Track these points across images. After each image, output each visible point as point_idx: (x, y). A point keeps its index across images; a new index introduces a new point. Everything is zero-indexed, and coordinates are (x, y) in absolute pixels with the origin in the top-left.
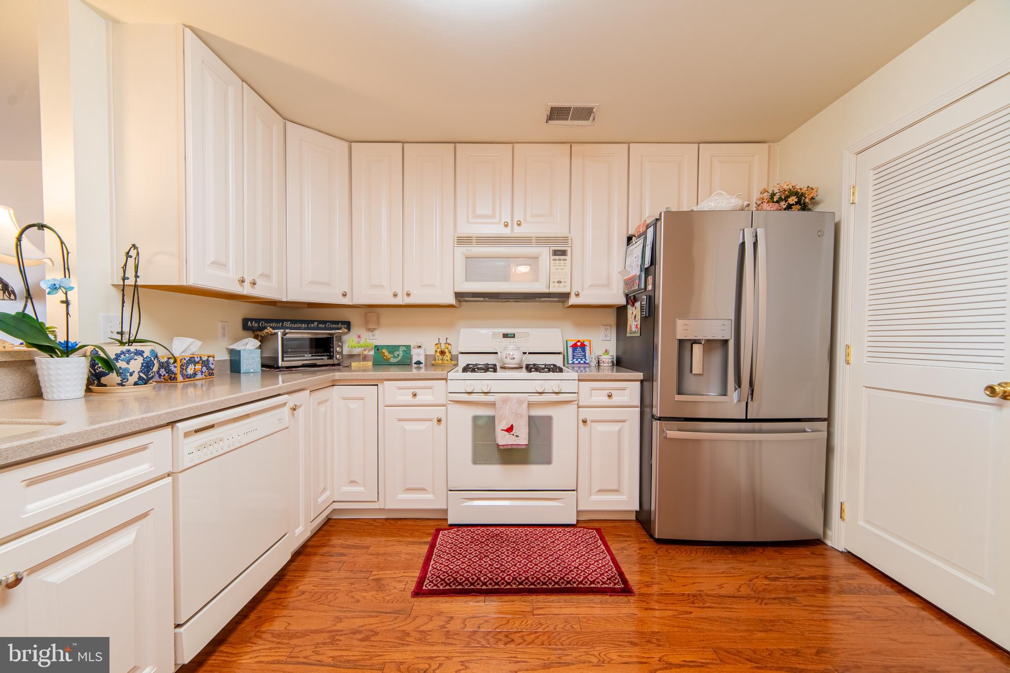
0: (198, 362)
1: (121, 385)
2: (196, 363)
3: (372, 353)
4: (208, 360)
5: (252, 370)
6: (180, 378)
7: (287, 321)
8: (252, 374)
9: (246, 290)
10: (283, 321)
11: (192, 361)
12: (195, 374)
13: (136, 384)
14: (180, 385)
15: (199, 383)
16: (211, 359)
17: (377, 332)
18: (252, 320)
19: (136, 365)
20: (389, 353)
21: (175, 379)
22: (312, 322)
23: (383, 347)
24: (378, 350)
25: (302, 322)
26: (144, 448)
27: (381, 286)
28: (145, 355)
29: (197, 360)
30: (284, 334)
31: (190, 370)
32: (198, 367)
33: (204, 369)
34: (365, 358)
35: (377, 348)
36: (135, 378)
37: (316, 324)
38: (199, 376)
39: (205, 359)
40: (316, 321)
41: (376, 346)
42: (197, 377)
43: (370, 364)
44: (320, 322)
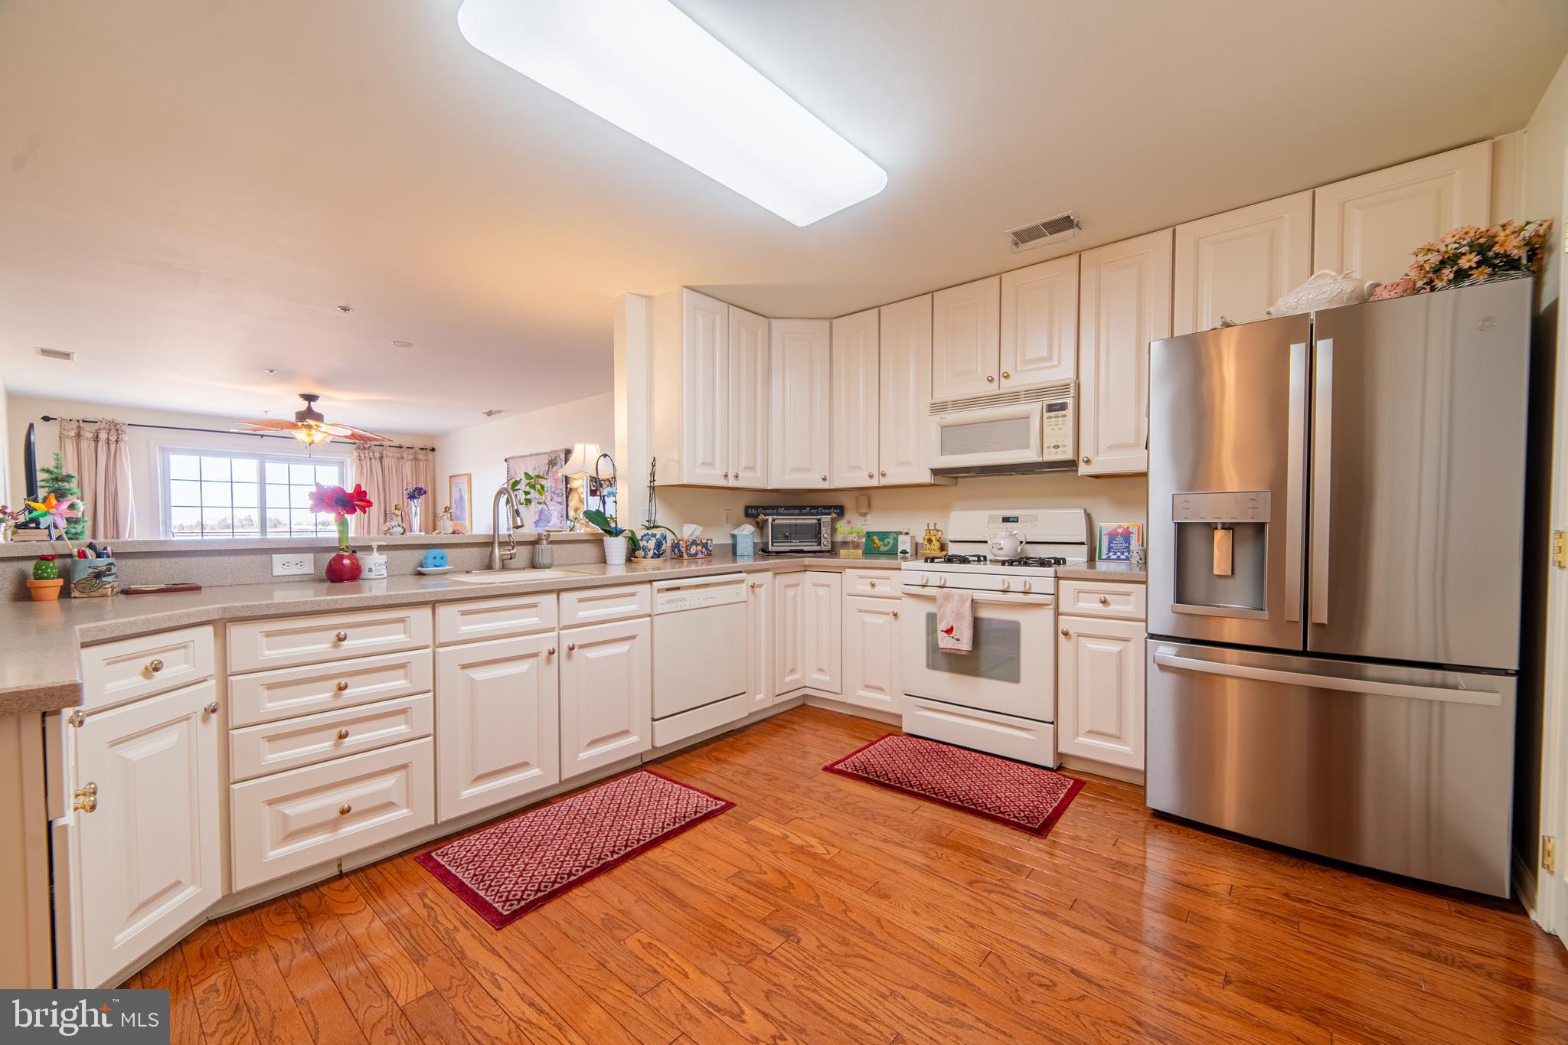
0: (699, 544)
1: (644, 557)
2: (697, 545)
3: (864, 540)
4: (707, 543)
5: (746, 554)
6: (685, 556)
7: (781, 507)
8: (746, 557)
9: (732, 483)
10: (777, 507)
11: (694, 543)
12: (696, 554)
13: (652, 557)
14: (686, 562)
15: (699, 560)
16: (709, 542)
17: (869, 516)
18: (751, 507)
19: (652, 544)
20: (880, 540)
21: (682, 556)
22: (805, 507)
23: (874, 533)
24: (869, 536)
25: (795, 508)
26: (633, 595)
27: (858, 467)
28: (658, 537)
29: (698, 542)
30: (773, 520)
31: (693, 550)
32: (699, 548)
33: (704, 550)
34: (856, 546)
35: (869, 535)
36: (651, 554)
37: (808, 509)
38: (700, 556)
39: (704, 541)
40: (808, 507)
41: (867, 533)
42: (699, 556)
43: (860, 552)
44: (812, 507)
